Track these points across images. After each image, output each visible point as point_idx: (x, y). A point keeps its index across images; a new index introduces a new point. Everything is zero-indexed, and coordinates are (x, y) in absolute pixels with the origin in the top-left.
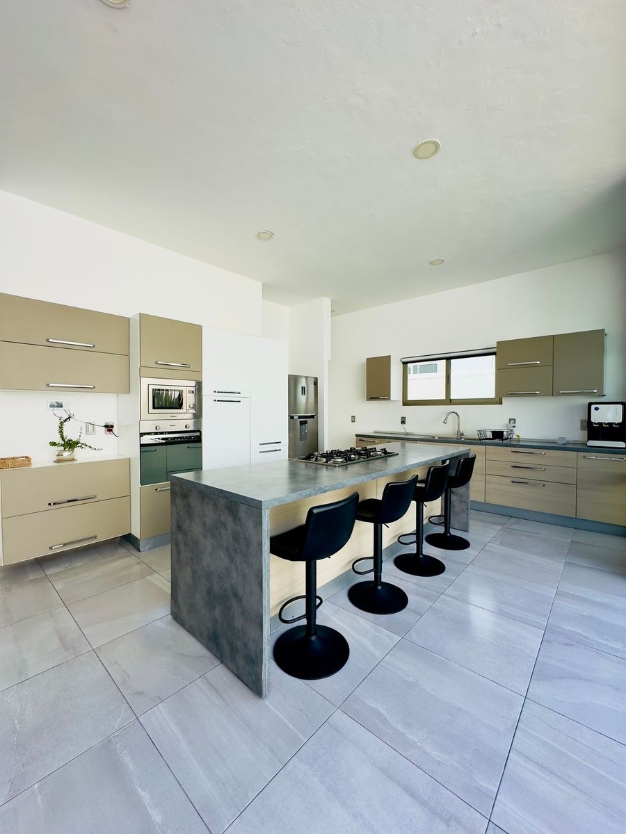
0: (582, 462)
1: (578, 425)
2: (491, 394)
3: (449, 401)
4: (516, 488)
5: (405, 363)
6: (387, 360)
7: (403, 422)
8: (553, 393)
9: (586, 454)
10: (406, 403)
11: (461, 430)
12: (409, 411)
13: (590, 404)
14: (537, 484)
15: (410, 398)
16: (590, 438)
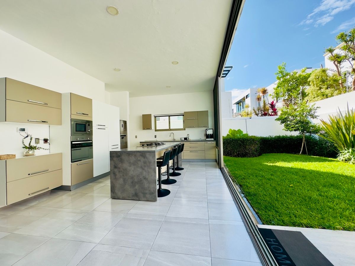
0: (206, 144)
1: (204, 135)
2: (182, 127)
3: (170, 130)
4: (191, 153)
5: (155, 117)
6: (150, 116)
7: (155, 137)
8: (198, 127)
9: (206, 142)
10: (156, 130)
11: (175, 138)
12: (157, 133)
13: (206, 129)
14: (196, 151)
15: (157, 129)
16: (207, 138)
